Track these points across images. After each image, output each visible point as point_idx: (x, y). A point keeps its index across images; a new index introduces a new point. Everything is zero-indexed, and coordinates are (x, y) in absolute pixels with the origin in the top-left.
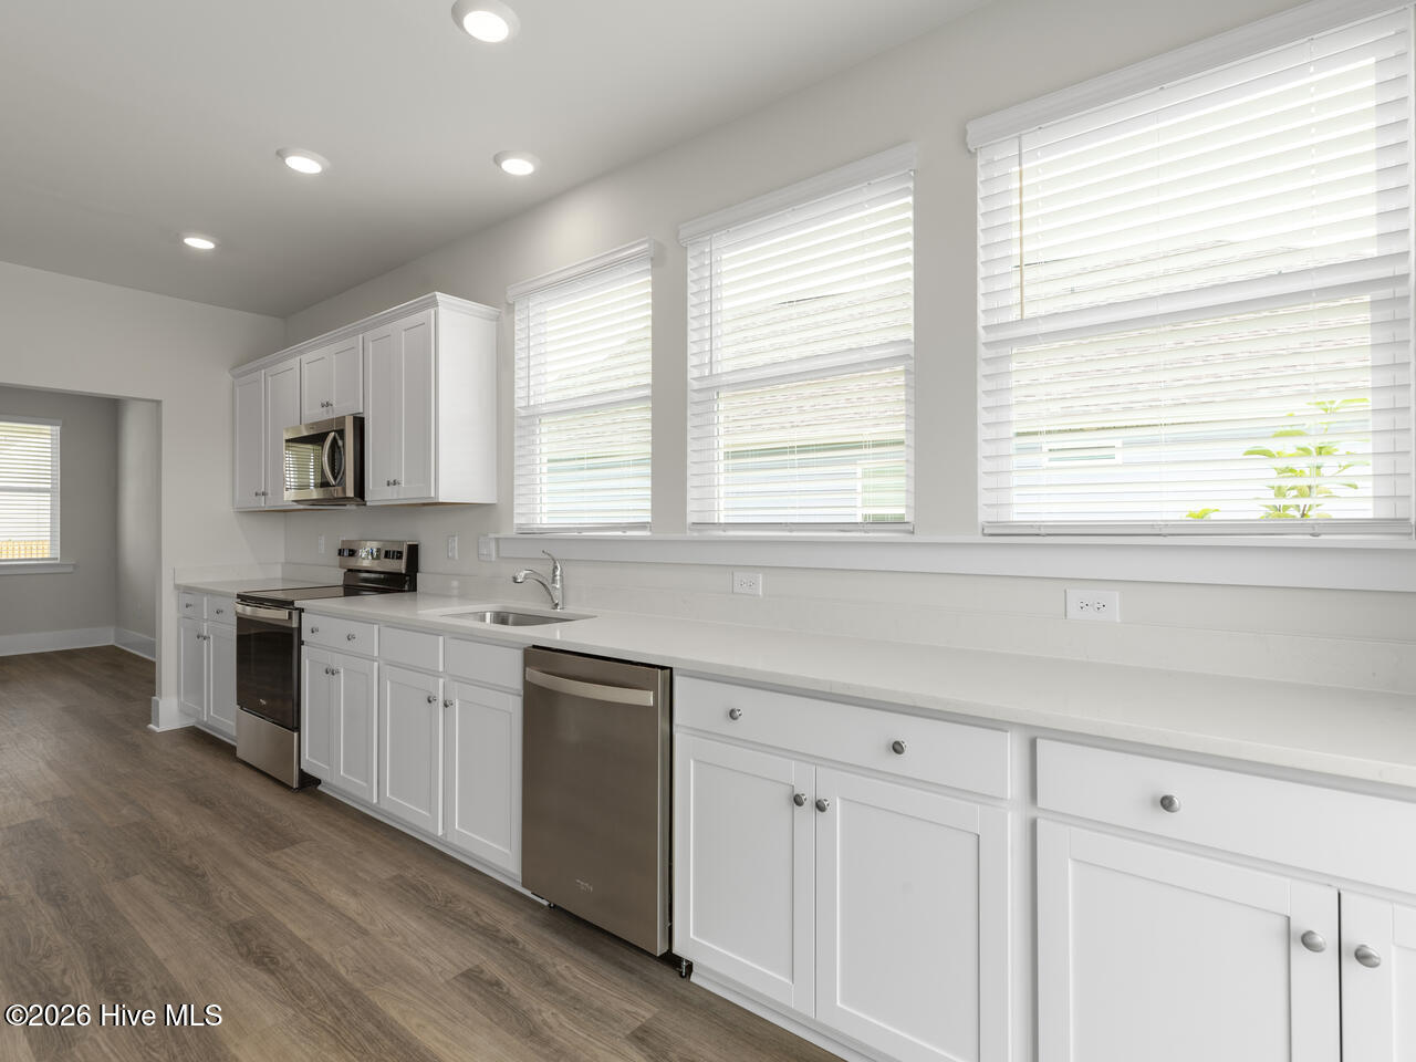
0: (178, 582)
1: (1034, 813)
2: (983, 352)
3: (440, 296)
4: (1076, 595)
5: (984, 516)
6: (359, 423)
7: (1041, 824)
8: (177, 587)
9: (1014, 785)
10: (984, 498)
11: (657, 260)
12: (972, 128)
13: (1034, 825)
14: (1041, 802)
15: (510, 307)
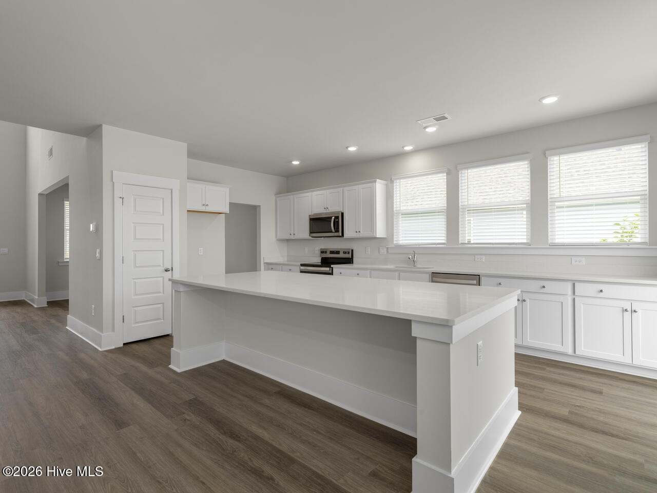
0: (265, 261)
1: (574, 297)
2: (549, 204)
3: (378, 180)
4: (574, 259)
5: (550, 241)
6: (342, 214)
7: (576, 299)
8: (265, 263)
9: (570, 291)
10: (550, 237)
11: (449, 173)
12: (547, 152)
13: (574, 299)
14: (576, 294)
15: (392, 182)
